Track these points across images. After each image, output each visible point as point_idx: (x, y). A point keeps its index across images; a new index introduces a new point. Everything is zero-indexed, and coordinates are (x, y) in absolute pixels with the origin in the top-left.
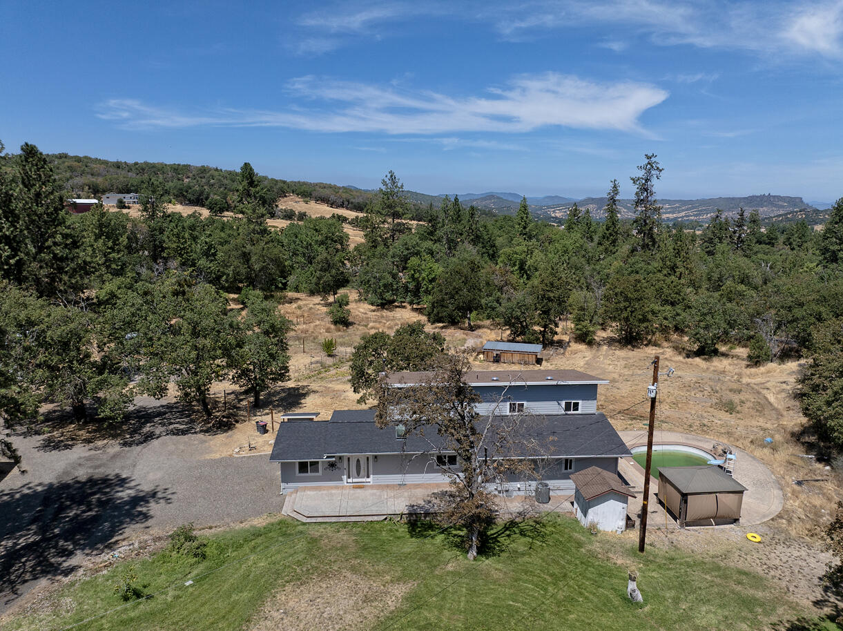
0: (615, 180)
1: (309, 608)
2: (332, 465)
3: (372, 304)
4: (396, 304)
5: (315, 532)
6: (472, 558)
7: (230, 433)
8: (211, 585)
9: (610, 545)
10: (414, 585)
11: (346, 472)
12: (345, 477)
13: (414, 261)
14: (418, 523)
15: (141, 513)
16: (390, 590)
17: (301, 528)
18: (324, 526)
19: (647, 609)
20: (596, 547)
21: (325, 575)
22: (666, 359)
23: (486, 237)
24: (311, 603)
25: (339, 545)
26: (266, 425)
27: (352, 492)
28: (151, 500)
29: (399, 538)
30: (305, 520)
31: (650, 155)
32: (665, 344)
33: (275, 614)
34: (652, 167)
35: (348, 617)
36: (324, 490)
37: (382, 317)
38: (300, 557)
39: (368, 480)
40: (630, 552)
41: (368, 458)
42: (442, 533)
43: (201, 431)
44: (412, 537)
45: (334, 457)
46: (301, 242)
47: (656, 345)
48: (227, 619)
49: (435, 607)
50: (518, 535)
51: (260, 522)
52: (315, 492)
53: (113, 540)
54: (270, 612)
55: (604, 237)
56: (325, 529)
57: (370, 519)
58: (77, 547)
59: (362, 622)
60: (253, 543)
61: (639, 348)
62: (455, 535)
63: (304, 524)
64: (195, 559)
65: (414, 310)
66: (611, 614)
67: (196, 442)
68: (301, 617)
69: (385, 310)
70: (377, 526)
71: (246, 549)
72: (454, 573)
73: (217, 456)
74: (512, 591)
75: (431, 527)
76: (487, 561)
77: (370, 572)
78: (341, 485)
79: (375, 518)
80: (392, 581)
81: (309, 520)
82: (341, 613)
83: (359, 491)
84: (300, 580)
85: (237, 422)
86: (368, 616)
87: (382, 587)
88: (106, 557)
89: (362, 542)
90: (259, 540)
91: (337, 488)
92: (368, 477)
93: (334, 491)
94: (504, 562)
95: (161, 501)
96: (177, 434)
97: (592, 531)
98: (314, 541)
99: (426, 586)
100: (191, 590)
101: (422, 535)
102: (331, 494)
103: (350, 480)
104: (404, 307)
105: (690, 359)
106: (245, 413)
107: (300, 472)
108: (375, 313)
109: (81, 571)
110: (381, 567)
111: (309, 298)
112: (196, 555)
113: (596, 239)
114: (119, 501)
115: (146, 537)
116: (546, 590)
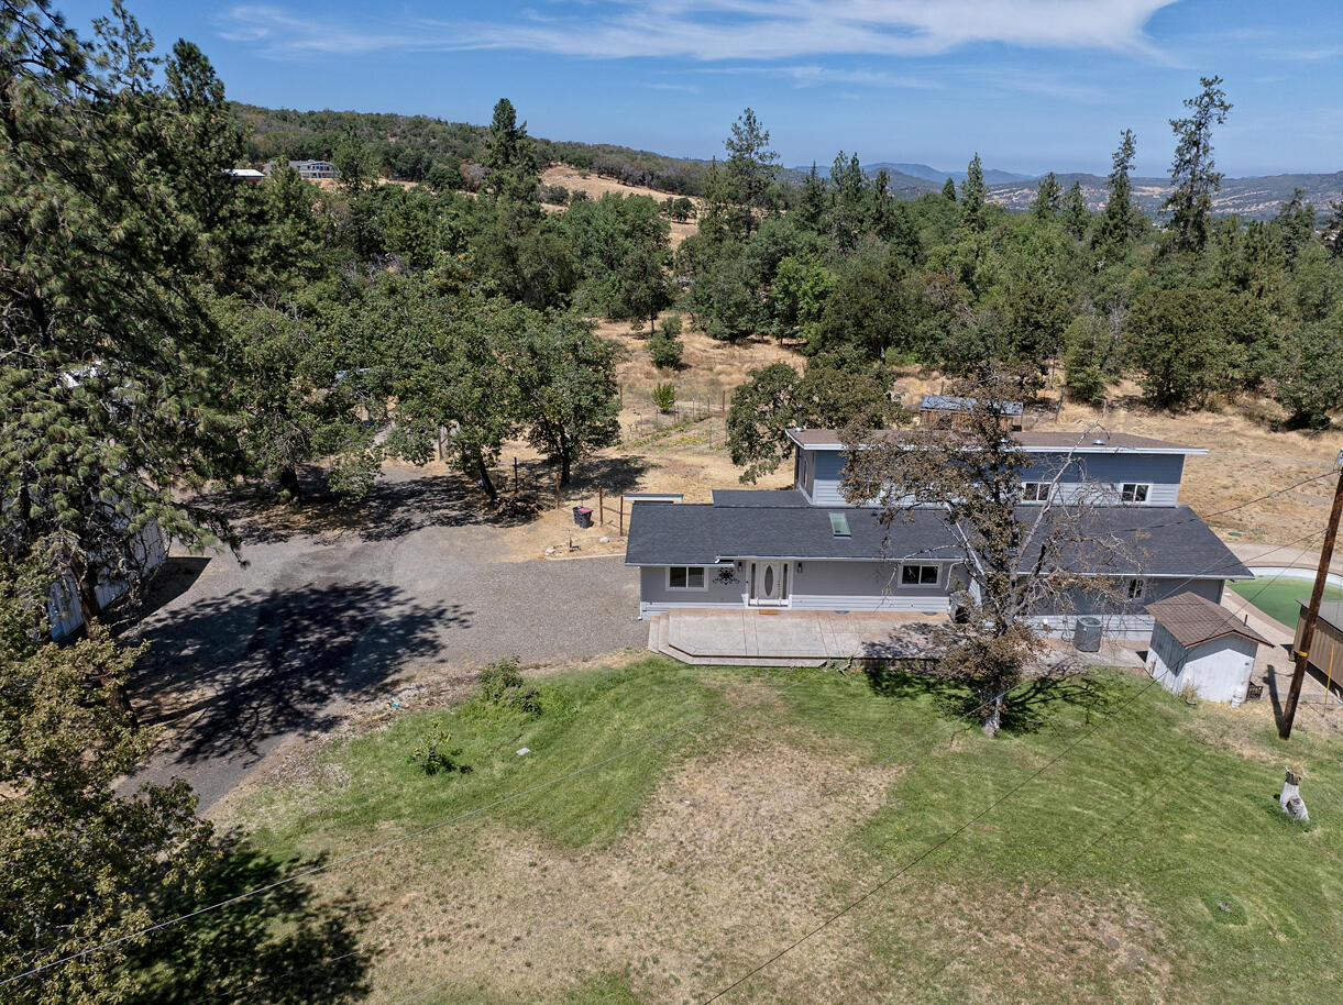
0: (1129, 131)
1: (733, 800)
2: (726, 575)
3: (715, 337)
4: (753, 336)
5: (713, 680)
6: (991, 734)
7: (533, 524)
8: (561, 755)
9: (1224, 724)
10: (901, 771)
11: (748, 587)
12: (746, 596)
13: (787, 263)
14: (882, 672)
15: (424, 642)
16: (862, 778)
17: (684, 673)
18: (723, 671)
19: (1318, 832)
20: (1197, 725)
21: (746, 748)
22: (1234, 432)
23: (904, 227)
24: (735, 792)
25: (756, 703)
26: (590, 513)
27: (760, 619)
28: (436, 622)
29: (854, 696)
30: (690, 661)
31: (1210, 78)
32: (1228, 409)
33: (678, 807)
34: (1212, 100)
35: (803, 818)
36: (712, 615)
37: (734, 357)
38: (699, 718)
39: (784, 602)
40: (1262, 738)
41: (786, 566)
42: (927, 691)
43: (487, 521)
44: (877, 694)
45: (732, 561)
46: (597, 232)
47: (1212, 408)
48: (600, 811)
49: (947, 809)
50: (1059, 701)
51: (617, 661)
52: (698, 619)
53: (389, 680)
54: (668, 802)
55: (1104, 232)
56: (726, 676)
57: (799, 663)
58: (333, 690)
59: (828, 826)
60: (612, 693)
61: (1184, 414)
62: (950, 697)
63: (690, 667)
64: (525, 715)
65: (782, 346)
66: (1256, 838)
67: (480, 537)
68: (722, 814)
69: (736, 347)
70: (813, 676)
71: (603, 702)
72: (967, 757)
73: (520, 559)
74: (1072, 790)
75: (906, 681)
76: (1017, 741)
77: (821, 747)
78: (739, 608)
79: (808, 663)
80: (862, 764)
81: (696, 661)
82: (789, 809)
83: (771, 619)
84: (708, 754)
85: (540, 507)
86: (836, 817)
87: (848, 772)
88: (381, 704)
89: (795, 700)
90: (622, 689)
91: (733, 612)
92: (784, 598)
93: (729, 618)
94: (1046, 743)
95: (451, 624)
96: (448, 524)
97: (1187, 700)
98: (712, 695)
99: (922, 773)
100: (529, 762)
101: (894, 693)
102: (726, 622)
103: (753, 602)
104: (767, 342)
105: (1279, 435)
106: (550, 496)
107: (672, 585)
108: (720, 351)
109: (345, 726)
110: (837, 739)
111: (610, 326)
112: (526, 708)
113: (1089, 236)
114: (385, 623)
115: (436, 678)
116: (1131, 793)
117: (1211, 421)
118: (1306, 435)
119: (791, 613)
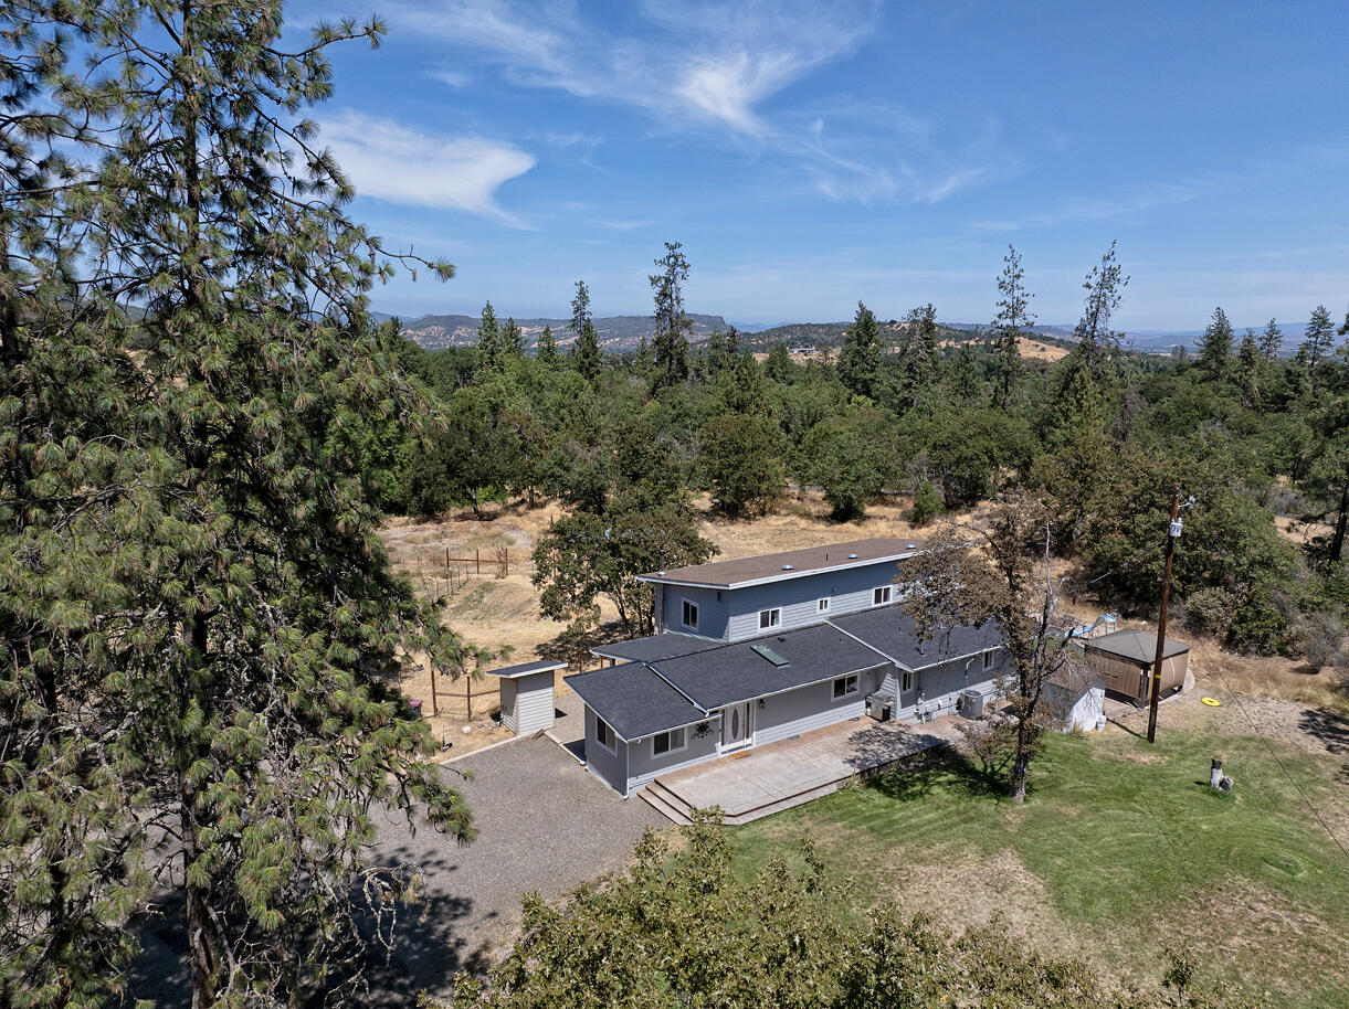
2: (702, 729)
9: (1115, 745)
10: (1012, 852)
11: (721, 736)
12: (719, 745)
16: (1000, 868)
17: (747, 834)
18: (771, 822)
19: (1239, 798)
21: (894, 880)
25: (839, 839)
26: (420, 705)
27: (734, 766)
29: (889, 807)
30: (736, 822)
31: (672, 243)
32: (781, 511)
34: (676, 260)
39: (748, 741)
41: (748, 704)
42: (928, 785)
44: (901, 801)
47: (772, 512)
49: (1078, 868)
59: (1037, 916)
62: (948, 784)
63: (741, 828)
70: (842, 801)
72: (1031, 825)
74: (1112, 823)
77: (939, 856)
78: (713, 759)
79: (827, 791)
80: (983, 858)
81: (741, 820)
83: (749, 761)
86: (1031, 906)
87: (986, 868)
91: (712, 764)
92: (748, 737)
94: (1052, 796)
97: (1079, 734)
99: (1025, 848)
101: (911, 795)
103: (726, 748)
107: (656, 753)
110: (939, 846)
116: (1138, 811)
117: (780, 522)
118: (858, 525)
119: (760, 750)
